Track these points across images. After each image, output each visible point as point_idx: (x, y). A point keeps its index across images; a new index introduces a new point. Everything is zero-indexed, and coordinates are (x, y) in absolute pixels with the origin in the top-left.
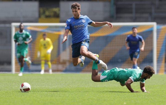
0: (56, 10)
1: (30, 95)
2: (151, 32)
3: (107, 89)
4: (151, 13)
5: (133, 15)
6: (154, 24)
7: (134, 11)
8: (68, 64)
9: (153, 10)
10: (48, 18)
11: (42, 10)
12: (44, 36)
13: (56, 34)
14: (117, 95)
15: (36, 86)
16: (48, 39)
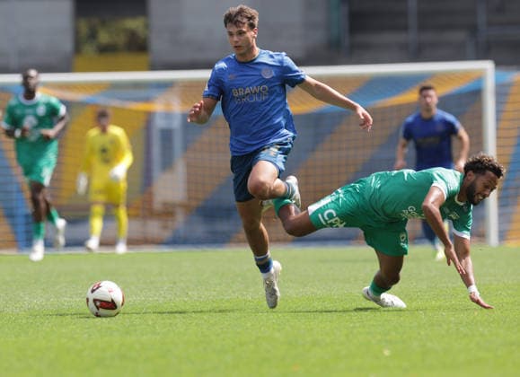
0: (134, 24)
1: (48, 330)
2: (476, 94)
3: (324, 302)
4: (473, 29)
5: (411, 37)
6: (487, 67)
7: (413, 21)
8: (180, 218)
9: (482, 18)
10: (109, 54)
11: (84, 28)
12: (102, 118)
13: (137, 112)
14: (358, 325)
15: (68, 299)
16: (116, 131)
